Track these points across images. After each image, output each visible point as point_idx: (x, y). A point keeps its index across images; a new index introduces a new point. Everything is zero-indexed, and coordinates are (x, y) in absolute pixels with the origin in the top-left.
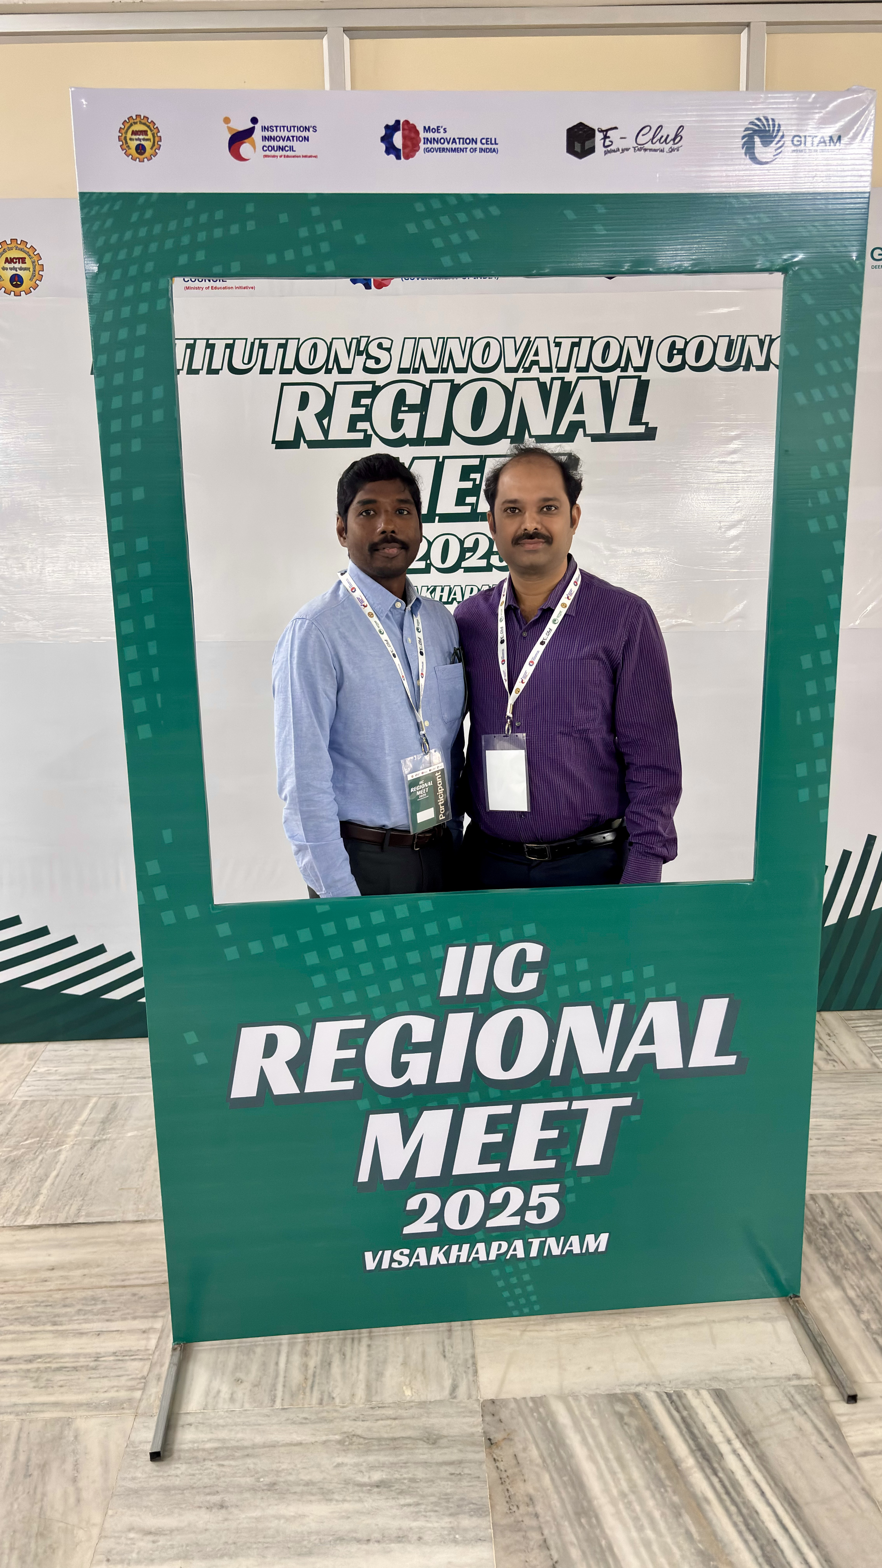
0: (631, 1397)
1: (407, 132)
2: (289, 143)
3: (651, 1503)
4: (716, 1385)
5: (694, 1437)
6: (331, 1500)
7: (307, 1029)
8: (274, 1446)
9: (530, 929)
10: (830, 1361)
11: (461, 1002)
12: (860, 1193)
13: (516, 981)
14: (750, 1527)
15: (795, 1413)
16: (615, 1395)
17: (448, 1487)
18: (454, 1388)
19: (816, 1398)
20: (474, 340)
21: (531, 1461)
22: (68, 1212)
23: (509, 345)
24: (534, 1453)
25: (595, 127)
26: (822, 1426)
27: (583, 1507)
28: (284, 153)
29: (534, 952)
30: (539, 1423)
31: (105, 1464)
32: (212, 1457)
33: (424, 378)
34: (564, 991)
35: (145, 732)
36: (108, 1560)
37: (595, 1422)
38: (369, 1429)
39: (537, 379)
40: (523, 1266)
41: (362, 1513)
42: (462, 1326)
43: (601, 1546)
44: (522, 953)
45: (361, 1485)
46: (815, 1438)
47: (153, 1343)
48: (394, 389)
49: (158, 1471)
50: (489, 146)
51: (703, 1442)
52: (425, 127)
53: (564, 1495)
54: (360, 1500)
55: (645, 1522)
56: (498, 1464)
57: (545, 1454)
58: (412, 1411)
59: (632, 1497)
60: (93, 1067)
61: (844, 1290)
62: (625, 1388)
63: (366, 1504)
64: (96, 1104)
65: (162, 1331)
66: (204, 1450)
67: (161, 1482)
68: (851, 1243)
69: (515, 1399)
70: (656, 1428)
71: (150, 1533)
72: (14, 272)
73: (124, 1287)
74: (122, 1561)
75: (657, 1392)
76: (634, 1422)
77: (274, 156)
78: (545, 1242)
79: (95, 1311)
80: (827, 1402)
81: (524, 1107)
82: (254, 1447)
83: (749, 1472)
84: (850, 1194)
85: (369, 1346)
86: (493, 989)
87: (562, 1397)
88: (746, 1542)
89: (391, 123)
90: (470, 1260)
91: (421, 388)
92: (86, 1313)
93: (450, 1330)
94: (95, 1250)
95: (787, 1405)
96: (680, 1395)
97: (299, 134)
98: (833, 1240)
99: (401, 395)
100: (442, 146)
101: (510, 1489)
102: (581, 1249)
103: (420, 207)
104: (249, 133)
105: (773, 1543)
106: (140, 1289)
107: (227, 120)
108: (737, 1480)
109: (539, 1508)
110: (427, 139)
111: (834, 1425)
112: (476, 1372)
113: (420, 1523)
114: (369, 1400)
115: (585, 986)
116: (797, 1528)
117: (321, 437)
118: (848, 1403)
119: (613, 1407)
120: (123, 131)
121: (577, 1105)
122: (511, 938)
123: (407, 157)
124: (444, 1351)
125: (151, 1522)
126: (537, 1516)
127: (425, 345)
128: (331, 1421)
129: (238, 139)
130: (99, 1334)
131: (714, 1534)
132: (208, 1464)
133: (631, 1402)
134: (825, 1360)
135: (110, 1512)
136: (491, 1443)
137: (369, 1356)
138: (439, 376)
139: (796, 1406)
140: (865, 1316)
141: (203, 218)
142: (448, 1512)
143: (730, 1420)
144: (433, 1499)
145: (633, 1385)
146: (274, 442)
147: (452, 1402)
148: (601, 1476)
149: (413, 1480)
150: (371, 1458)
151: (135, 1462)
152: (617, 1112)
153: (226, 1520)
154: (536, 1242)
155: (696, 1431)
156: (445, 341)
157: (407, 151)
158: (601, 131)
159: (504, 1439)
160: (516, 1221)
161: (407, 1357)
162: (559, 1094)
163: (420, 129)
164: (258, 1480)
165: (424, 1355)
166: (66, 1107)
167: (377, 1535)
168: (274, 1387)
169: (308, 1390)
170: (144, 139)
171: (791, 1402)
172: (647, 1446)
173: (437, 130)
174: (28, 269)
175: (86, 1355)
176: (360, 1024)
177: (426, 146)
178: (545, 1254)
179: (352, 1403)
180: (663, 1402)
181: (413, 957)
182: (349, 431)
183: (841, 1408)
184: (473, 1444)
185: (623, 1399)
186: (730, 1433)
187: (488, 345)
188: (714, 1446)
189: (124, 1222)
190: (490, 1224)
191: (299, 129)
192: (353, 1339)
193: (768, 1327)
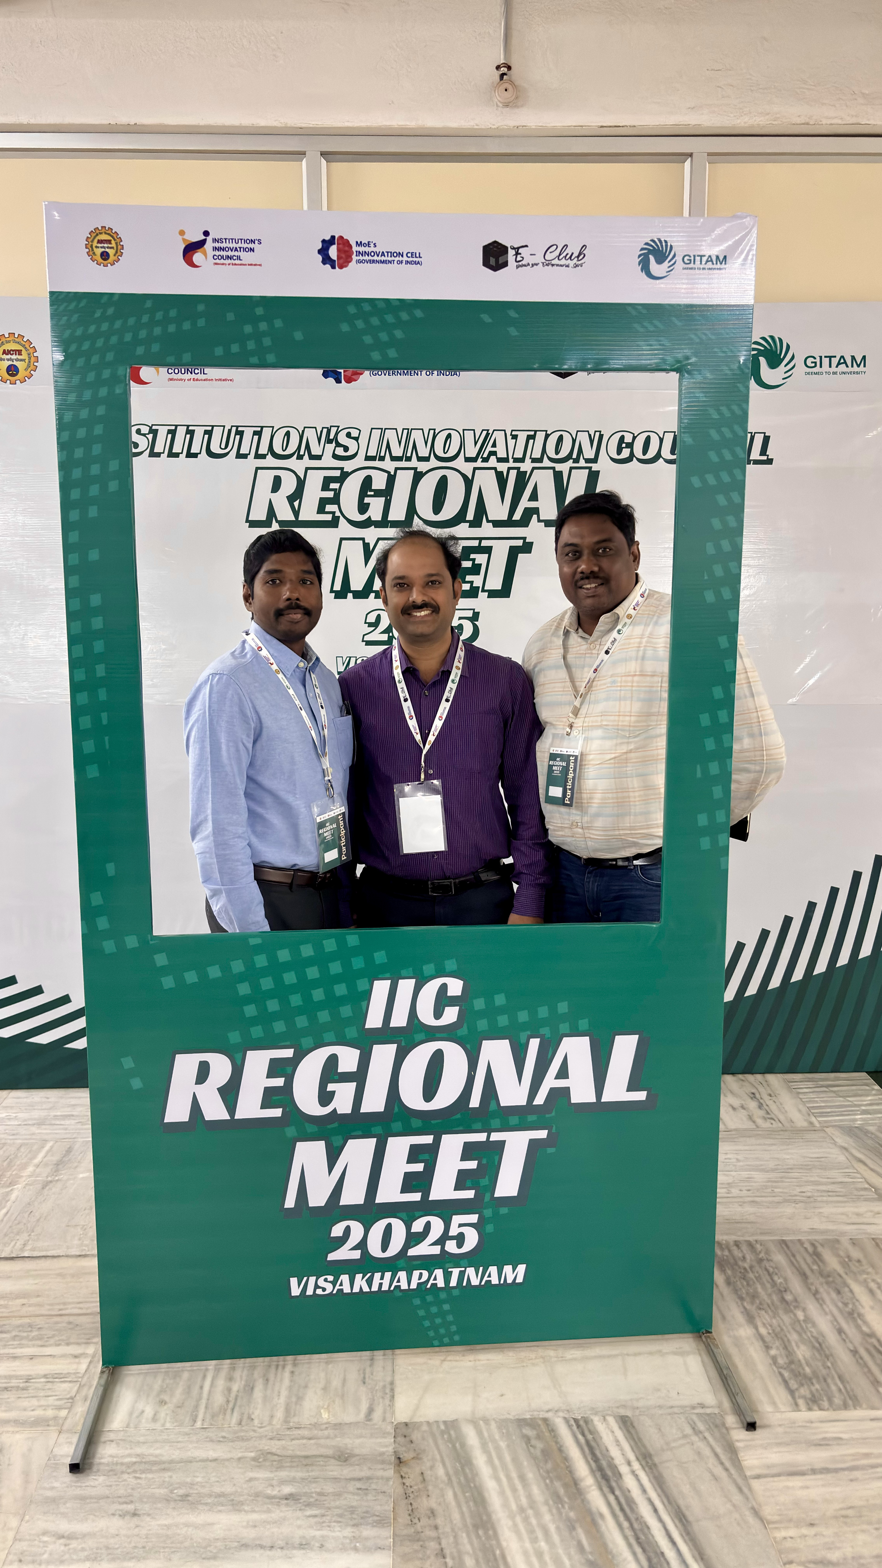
0: (540, 1422)
1: (341, 246)
2: (236, 253)
3: (547, 1518)
4: (623, 1412)
5: (596, 1460)
6: (240, 1511)
7: (238, 1056)
8: (191, 1462)
9: (451, 965)
10: (734, 1391)
11: (386, 1034)
12: (783, 1241)
13: (438, 1014)
14: (640, 1541)
15: (695, 1438)
16: (524, 1420)
17: (353, 1500)
18: (371, 1411)
19: (716, 1425)
20: (437, 432)
21: (437, 1478)
22: (13, 1247)
23: (469, 436)
24: (441, 1472)
25: (508, 244)
26: (719, 1450)
27: (481, 1519)
28: (232, 261)
29: (455, 987)
30: (448, 1444)
31: (26, 1474)
32: (129, 1471)
33: (389, 465)
34: (482, 1025)
35: (93, 772)
36: (20, 1561)
37: (503, 1444)
38: (284, 1448)
39: (495, 469)
40: (443, 1295)
41: (269, 1523)
42: (384, 1355)
43: (494, 1555)
44: (444, 988)
45: (270, 1497)
46: (712, 1461)
47: (83, 1367)
48: (361, 476)
49: (76, 1482)
50: (414, 259)
51: (604, 1463)
52: (357, 242)
53: (465, 1509)
54: (269, 1511)
55: (540, 1534)
56: (404, 1481)
57: (451, 1472)
58: (326, 1433)
59: (530, 1512)
60: (53, 1113)
61: (756, 1328)
62: (535, 1413)
63: (273, 1515)
64: (52, 1147)
65: (94, 1356)
66: (122, 1464)
67: (79, 1492)
68: (768, 1286)
69: (428, 1423)
70: (560, 1450)
71: (63, 1537)
72: (10, 363)
73: (61, 1315)
74: (33, 1562)
75: (565, 1418)
76: (540, 1445)
77: (223, 264)
78: (465, 1271)
79: (30, 1337)
80: (727, 1429)
81: (445, 1137)
82: (171, 1462)
83: (644, 1491)
84: (772, 1241)
85: (292, 1372)
86: (416, 1021)
87: (474, 1422)
88: (634, 1554)
89: (328, 238)
90: (392, 1288)
91: (386, 474)
92: (22, 1338)
93: (372, 1359)
94: (36, 1282)
95: (688, 1431)
96: (587, 1421)
97: (246, 245)
98: (751, 1282)
99: (368, 481)
100: (372, 258)
101: (414, 1504)
102: (500, 1280)
103: (352, 310)
104: (202, 244)
105: (660, 1556)
106: (75, 1318)
107: (182, 233)
108: (632, 1498)
109: (439, 1521)
110: (359, 252)
111: (732, 1450)
112: (393, 1397)
113: (324, 1532)
114: (286, 1421)
115: (503, 1020)
116: (685, 1541)
117: (292, 518)
118: (747, 1430)
119: (521, 1430)
120: (90, 240)
121: (495, 1137)
122: (433, 972)
123: (341, 267)
124: (364, 1378)
125: (64, 1526)
126: (436, 1528)
127: (391, 435)
128: (248, 1440)
129: (191, 249)
130: (32, 1358)
131: (605, 1545)
132: (125, 1476)
133: (539, 1426)
134: (729, 1389)
135: (27, 1518)
136: (400, 1461)
137: (291, 1381)
138: (404, 464)
139: (697, 1432)
140: (773, 1352)
141: (159, 316)
142: (352, 1523)
143: (632, 1443)
144: (339, 1511)
145: (542, 1411)
146: (247, 521)
147: (367, 1425)
148: (502, 1493)
149: (321, 1494)
150: (283, 1474)
151: (54, 1474)
152: (533, 1145)
153: (137, 1526)
154: (456, 1272)
155: (598, 1453)
156: (409, 432)
157: (341, 261)
158: (514, 248)
159: (413, 1458)
160: (436, 1250)
161: (328, 1382)
162: (478, 1126)
163: (353, 244)
164: (172, 1492)
165: (344, 1381)
166: (22, 1150)
167: (281, 1543)
168: (197, 1407)
169: (229, 1411)
170: (108, 248)
171: (694, 1429)
172: (549, 1466)
173: (369, 244)
174: (24, 360)
175: (17, 1377)
176: (288, 1053)
177: (358, 258)
178: (464, 1284)
179: (270, 1424)
180: (570, 1426)
181: (341, 990)
182: (318, 513)
183: (740, 1435)
184: (383, 1462)
185: (531, 1423)
186: (632, 1456)
187: (449, 436)
188: (614, 1468)
189: (67, 1256)
190: (412, 1252)
191: (245, 241)
192: (277, 1366)
193: (679, 1360)
